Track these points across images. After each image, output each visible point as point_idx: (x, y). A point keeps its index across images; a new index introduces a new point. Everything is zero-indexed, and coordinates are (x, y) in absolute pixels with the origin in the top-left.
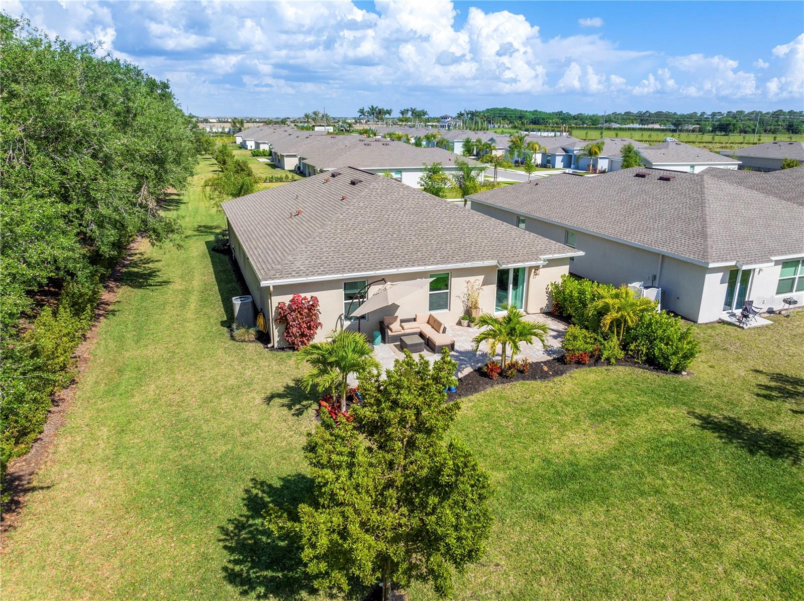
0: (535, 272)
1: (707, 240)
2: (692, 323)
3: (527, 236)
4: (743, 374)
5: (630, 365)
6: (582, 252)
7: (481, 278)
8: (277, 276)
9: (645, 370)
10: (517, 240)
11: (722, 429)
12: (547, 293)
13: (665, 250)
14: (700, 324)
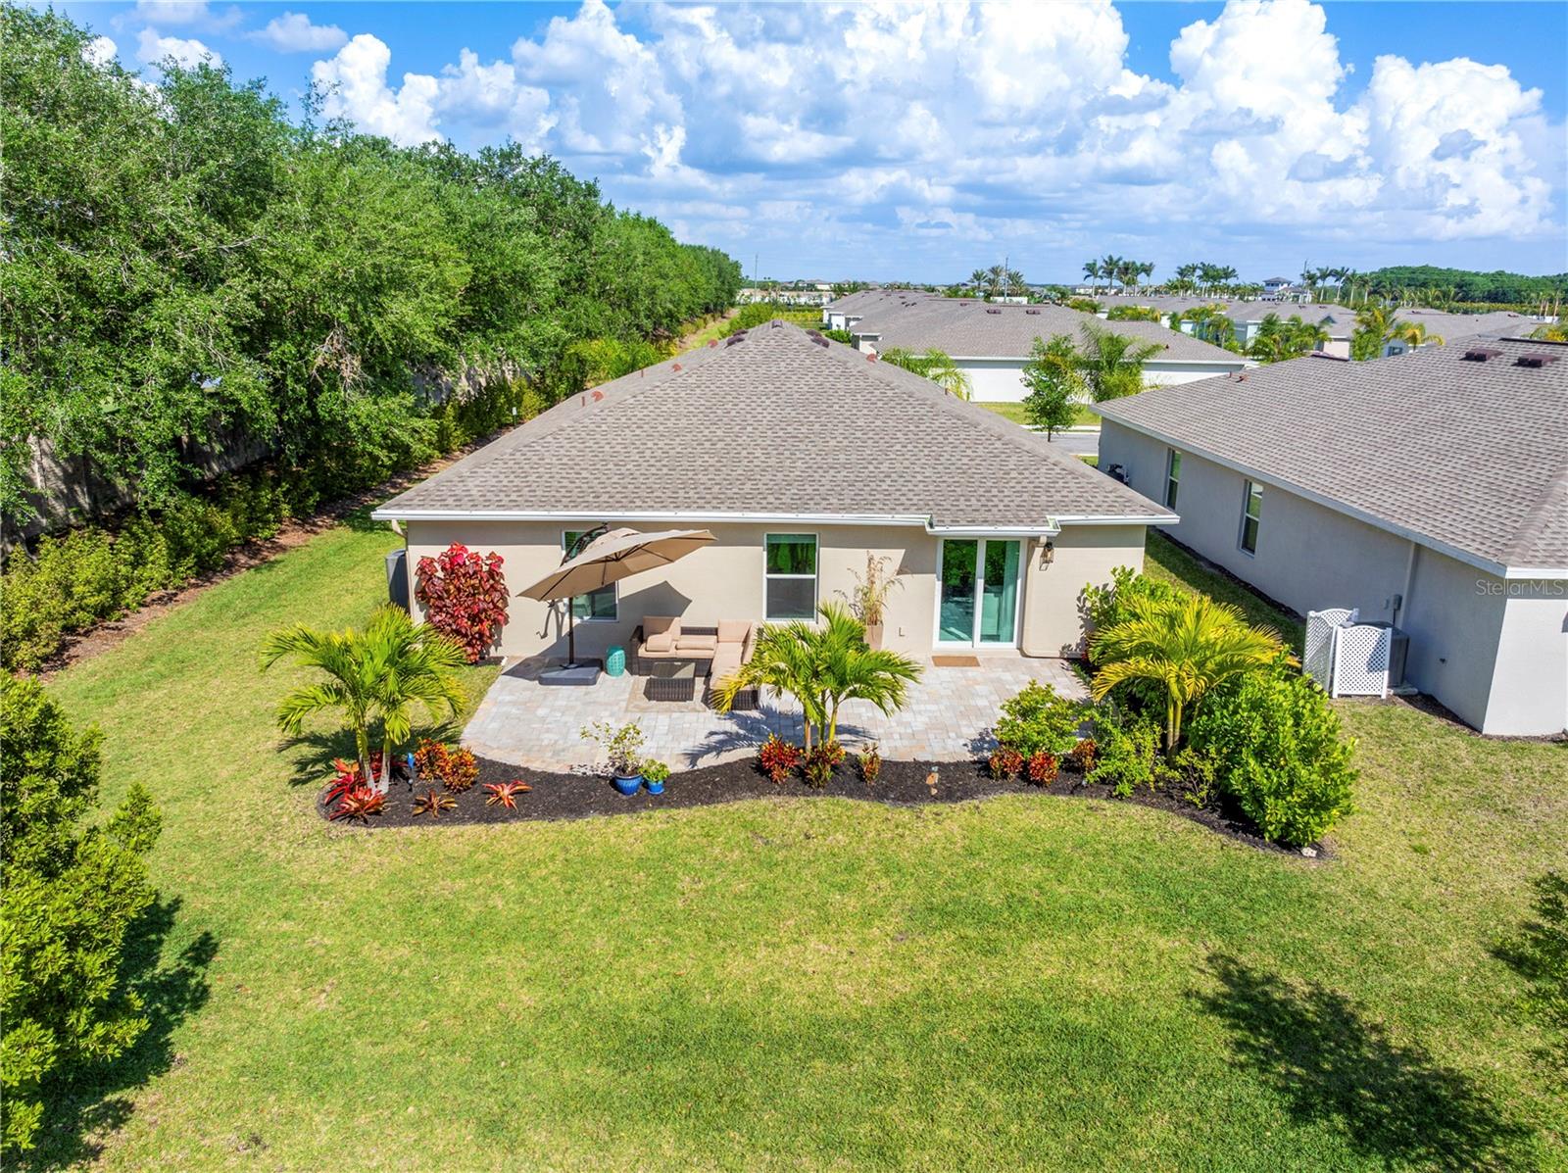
2: (1467, 731)
3: (1043, 470)
4: (1505, 886)
5: (1170, 809)
6: (1175, 516)
7: (897, 555)
9: (1202, 827)
10: (1014, 474)
12: (1080, 610)
13: (1417, 527)
14: (1489, 738)
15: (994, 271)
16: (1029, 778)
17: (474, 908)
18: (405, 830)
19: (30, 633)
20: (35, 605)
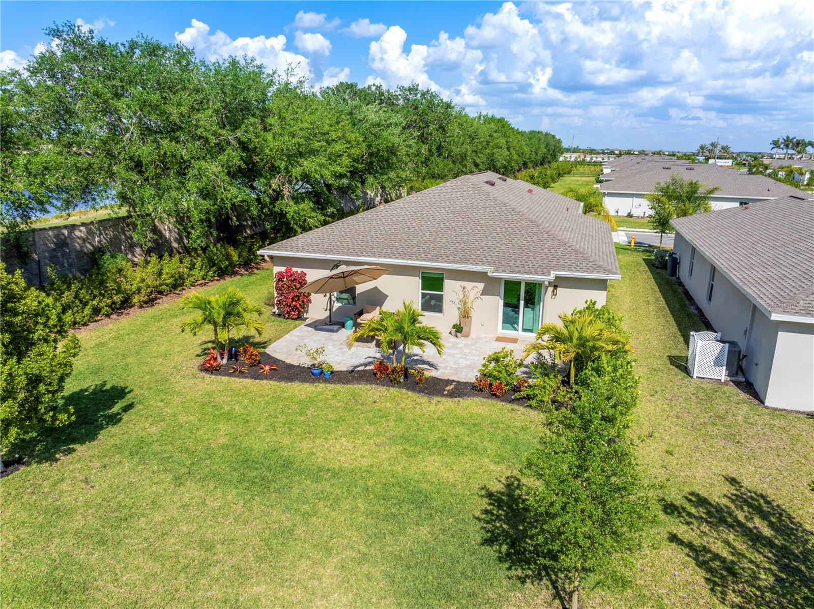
0: (553, 291)
2: (759, 403)
3: (562, 249)
4: (699, 476)
7: (481, 286)
8: (275, 248)
10: (546, 250)
14: (767, 408)
15: (713, 145)
16: (491, 392)
17: (227, 408)
18: (223, 378)
19: (139, 290)
20: (143, 280)
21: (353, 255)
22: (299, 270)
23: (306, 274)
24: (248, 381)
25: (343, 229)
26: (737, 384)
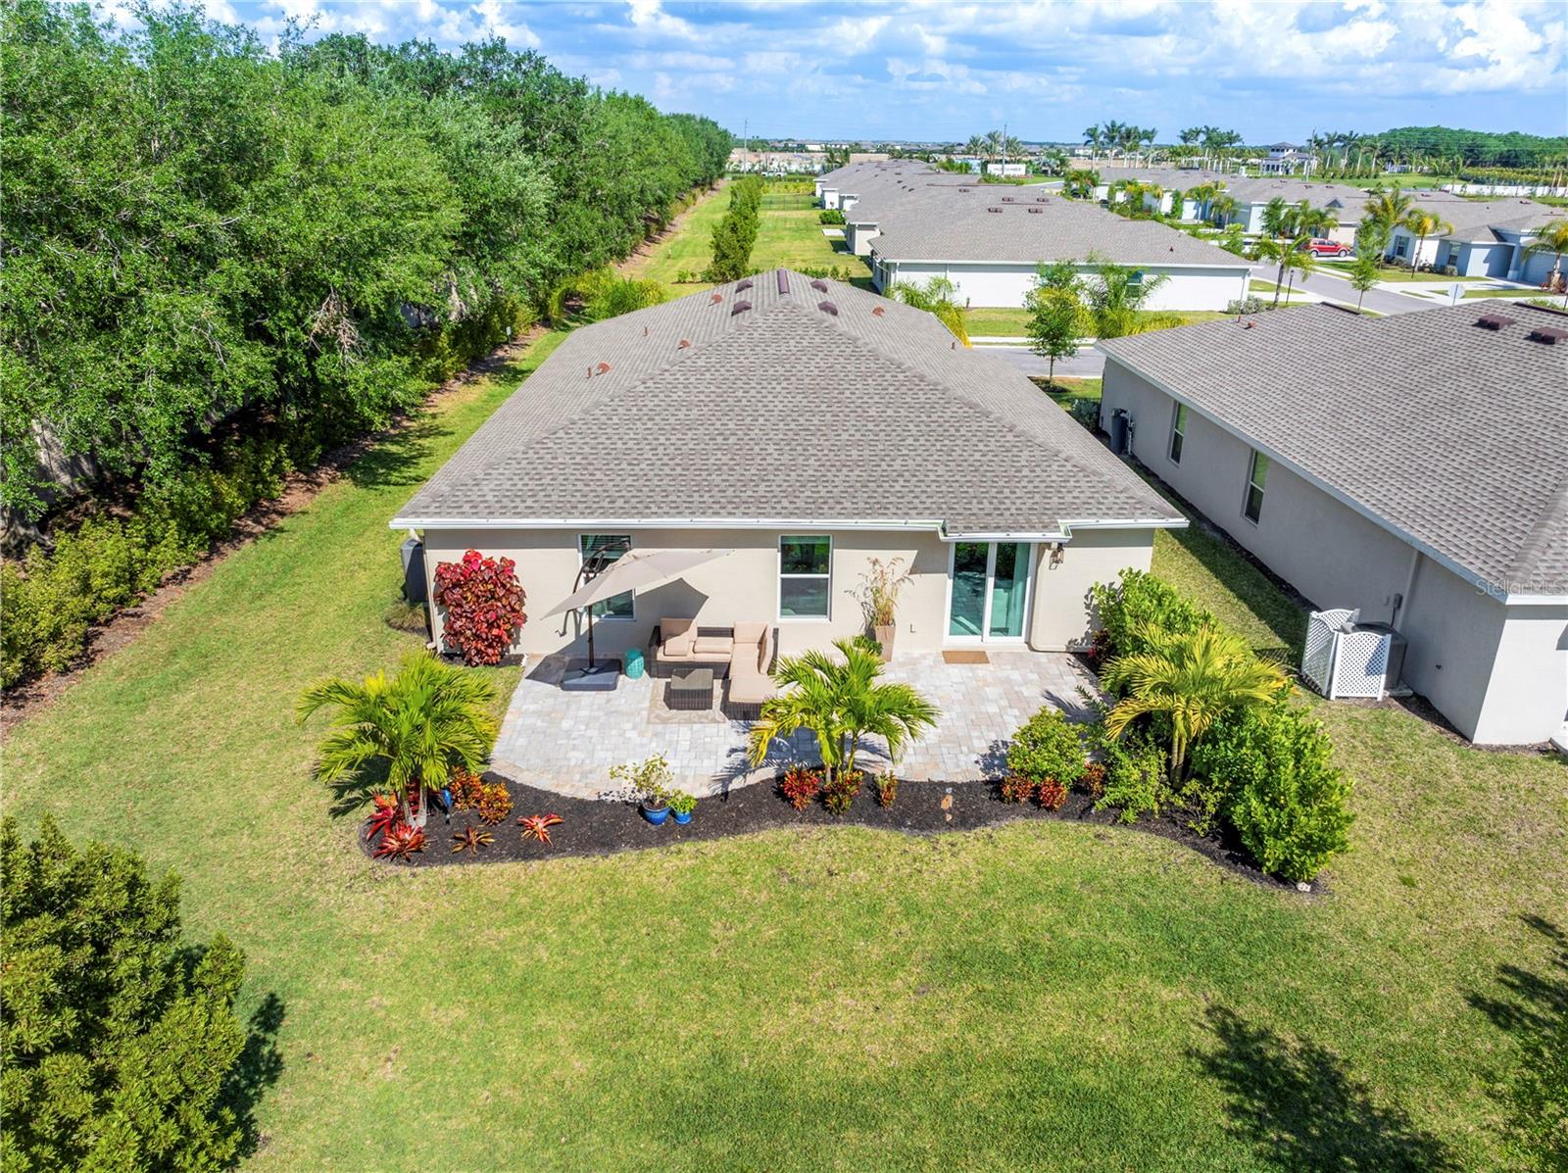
0: (1054, 555)
1: (1544, 526)
2: (1458, 739)
3: (1055, 467)
4: (1485, 925)
5: (1174, 836)
6: (1183, 520)
7: (910, 556)
8: (432, 509)
9: (1204, 858)
10: (1026, 471)
11: (1264, 1086)
12: (1088, 606)
14: (1479, 748)
15: (991, 136)
16: (1039, 802)
17: (521, 962)
18: (447, 869)
21: (627, 514)
22: (495, 555)
23: (512, 563)
24: (511, 868)
25: (575, 449)
26: (1403, 701)
